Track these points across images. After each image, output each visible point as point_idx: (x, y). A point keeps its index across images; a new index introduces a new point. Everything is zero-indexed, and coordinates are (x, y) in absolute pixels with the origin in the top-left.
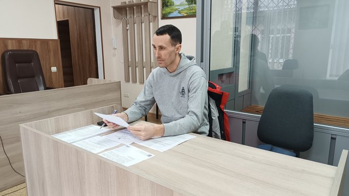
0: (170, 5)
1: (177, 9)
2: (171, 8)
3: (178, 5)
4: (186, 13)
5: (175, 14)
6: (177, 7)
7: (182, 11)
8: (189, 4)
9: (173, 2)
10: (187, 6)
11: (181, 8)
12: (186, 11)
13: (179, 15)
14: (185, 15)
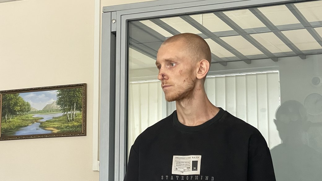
0: (21, 111)
1: (36, 120)
2: (24, 117)
3: (39, 112)
4: (57, 128)
5: (33, 129)
6: (36, 116)
7: (47, 124)
8: (64, 110)
9: (28, 105)
10: (60, 114)
11: (46, 117)
12: (57, 124)
13: (42, 131)
14: (56, 131)
